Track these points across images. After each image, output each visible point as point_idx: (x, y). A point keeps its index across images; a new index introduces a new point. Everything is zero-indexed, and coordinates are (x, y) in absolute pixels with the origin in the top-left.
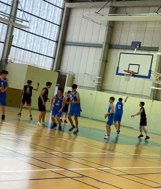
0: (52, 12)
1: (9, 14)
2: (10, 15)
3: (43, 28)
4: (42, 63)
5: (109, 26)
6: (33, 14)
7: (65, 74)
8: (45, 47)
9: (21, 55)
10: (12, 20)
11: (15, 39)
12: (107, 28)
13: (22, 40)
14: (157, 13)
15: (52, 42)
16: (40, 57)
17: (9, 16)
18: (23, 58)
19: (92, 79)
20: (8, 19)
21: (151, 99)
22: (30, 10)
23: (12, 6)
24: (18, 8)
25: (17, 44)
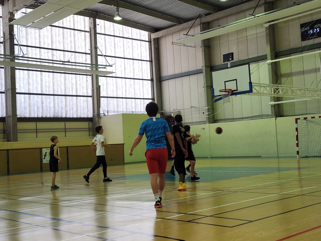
0: (138, 49)
1: (90, 63)
2: (92, 64)
3: (132, 69)
4: (141, 108)
6: (117, 56)
8: (140, 89)
9: (114, 105)
10: (94, 69)
11: (103, 89)
13: (111, 87)
14: (254, 16)
15: (146, 81)
16: (136, 101)
17: (90, 65)
19: (200, 112)
20: (90, 69)
21: (273, 117)
22: (113, 53)
23: (91, 54)
24: (98, 54)
25: (107, 95)
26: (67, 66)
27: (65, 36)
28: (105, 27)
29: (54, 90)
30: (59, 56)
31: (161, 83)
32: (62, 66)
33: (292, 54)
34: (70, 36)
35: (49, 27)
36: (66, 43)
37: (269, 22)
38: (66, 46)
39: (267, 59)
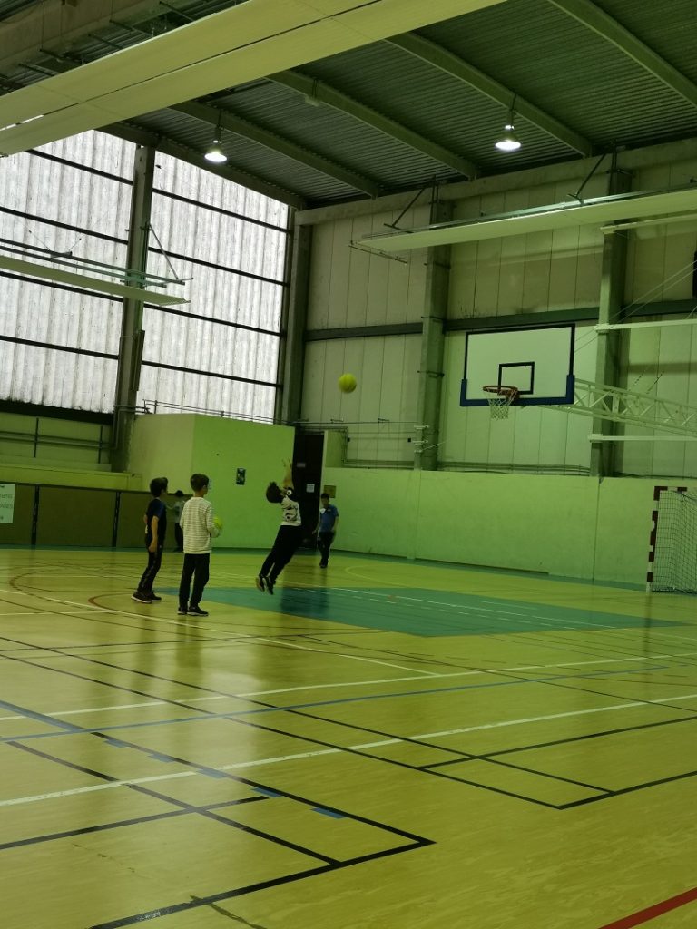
0: (256, 245)
1: (125, 267)
2: (129, 270)
3: (233, 297)
4: (244, 405)
5: (436, 264)
6: (199, 259)
7: (318, 430)
8: (248, 355)
9: (175, 389)
11: (152, 341)
12: (428, 269)
13: (173, 341)
14: (580, 200)
15: (268, 336)
16: (234, 386)
17: (123, 274)
18: (184, 396)
19: (401, 435)
20: (123, 284)
21: (593, 475)
22: (189, 247)
23: (130, 243)
24: (150, 245)
25: (161, 357)
26: (62, 268)
27: (67, 184)
28: (175, 177)
29: (18, 326)
30: (43, 237)
31: (307, 346)
32: (49, 264)
33: (664, 316)
34: (81, 186)
35: (25, 156)
36: (67, 206)
37: (617, 222)
38: (65, 213)
39: (597, 319)
